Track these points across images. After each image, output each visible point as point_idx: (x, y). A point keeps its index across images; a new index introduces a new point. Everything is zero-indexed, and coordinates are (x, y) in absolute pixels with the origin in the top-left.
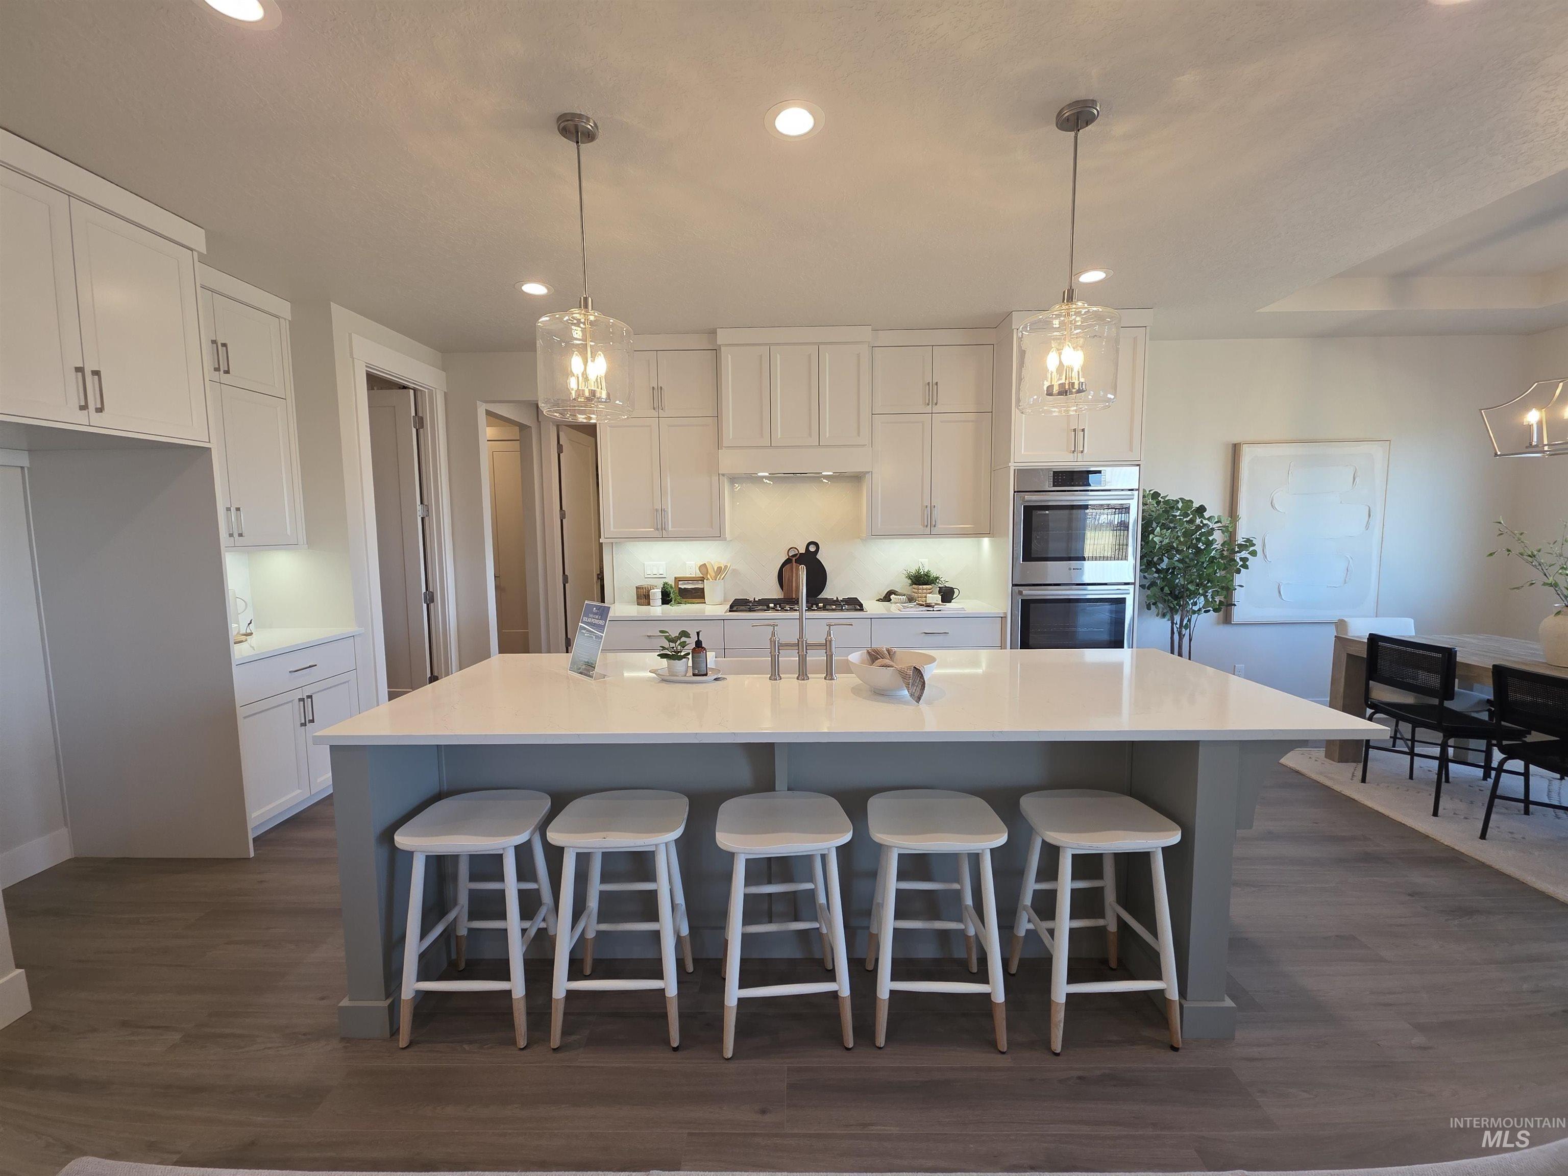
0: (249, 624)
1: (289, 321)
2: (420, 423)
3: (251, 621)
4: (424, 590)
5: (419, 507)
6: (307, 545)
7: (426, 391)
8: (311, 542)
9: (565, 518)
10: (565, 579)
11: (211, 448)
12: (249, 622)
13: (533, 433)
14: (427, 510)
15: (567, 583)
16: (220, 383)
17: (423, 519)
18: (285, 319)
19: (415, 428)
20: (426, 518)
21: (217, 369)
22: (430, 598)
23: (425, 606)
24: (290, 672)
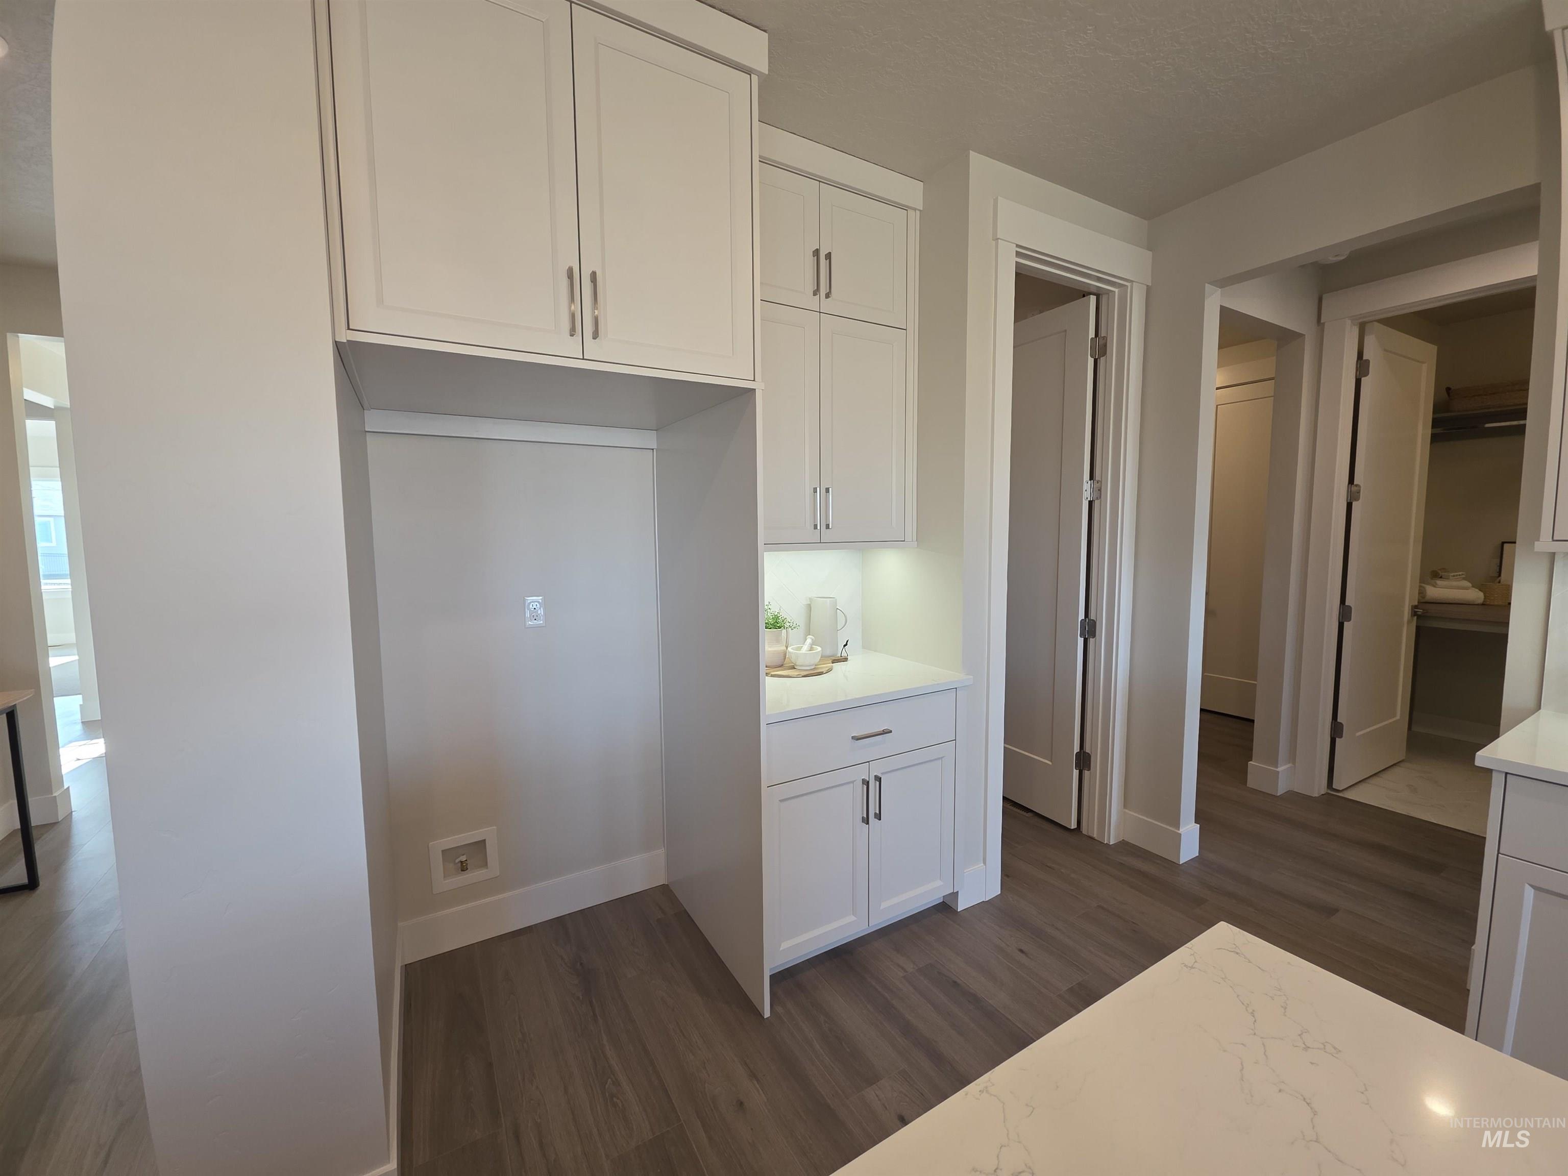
0: (845, 646)
1: (920, 211)
2: (1100, 349)
3: (847, 641)
4: (1082, 616)
5: (1087, 486)
6: (916, 542)
7: (1116, 290)
8: (922, 539)
9: (1357, 499)
10: (1345, 613)
11: (755, 389)
12: (845, 643)
13: (1306, 347)
14: (1099, 492)
15: (1349, 620)
16: (820, 312)
17: (1091, 503)
18: (915, 209)
19: (1092, 357)
20: (1096, 501)
21: (816, 292)
22: (1089, 629)
23: (1081, 641)
24: (853, 738)
